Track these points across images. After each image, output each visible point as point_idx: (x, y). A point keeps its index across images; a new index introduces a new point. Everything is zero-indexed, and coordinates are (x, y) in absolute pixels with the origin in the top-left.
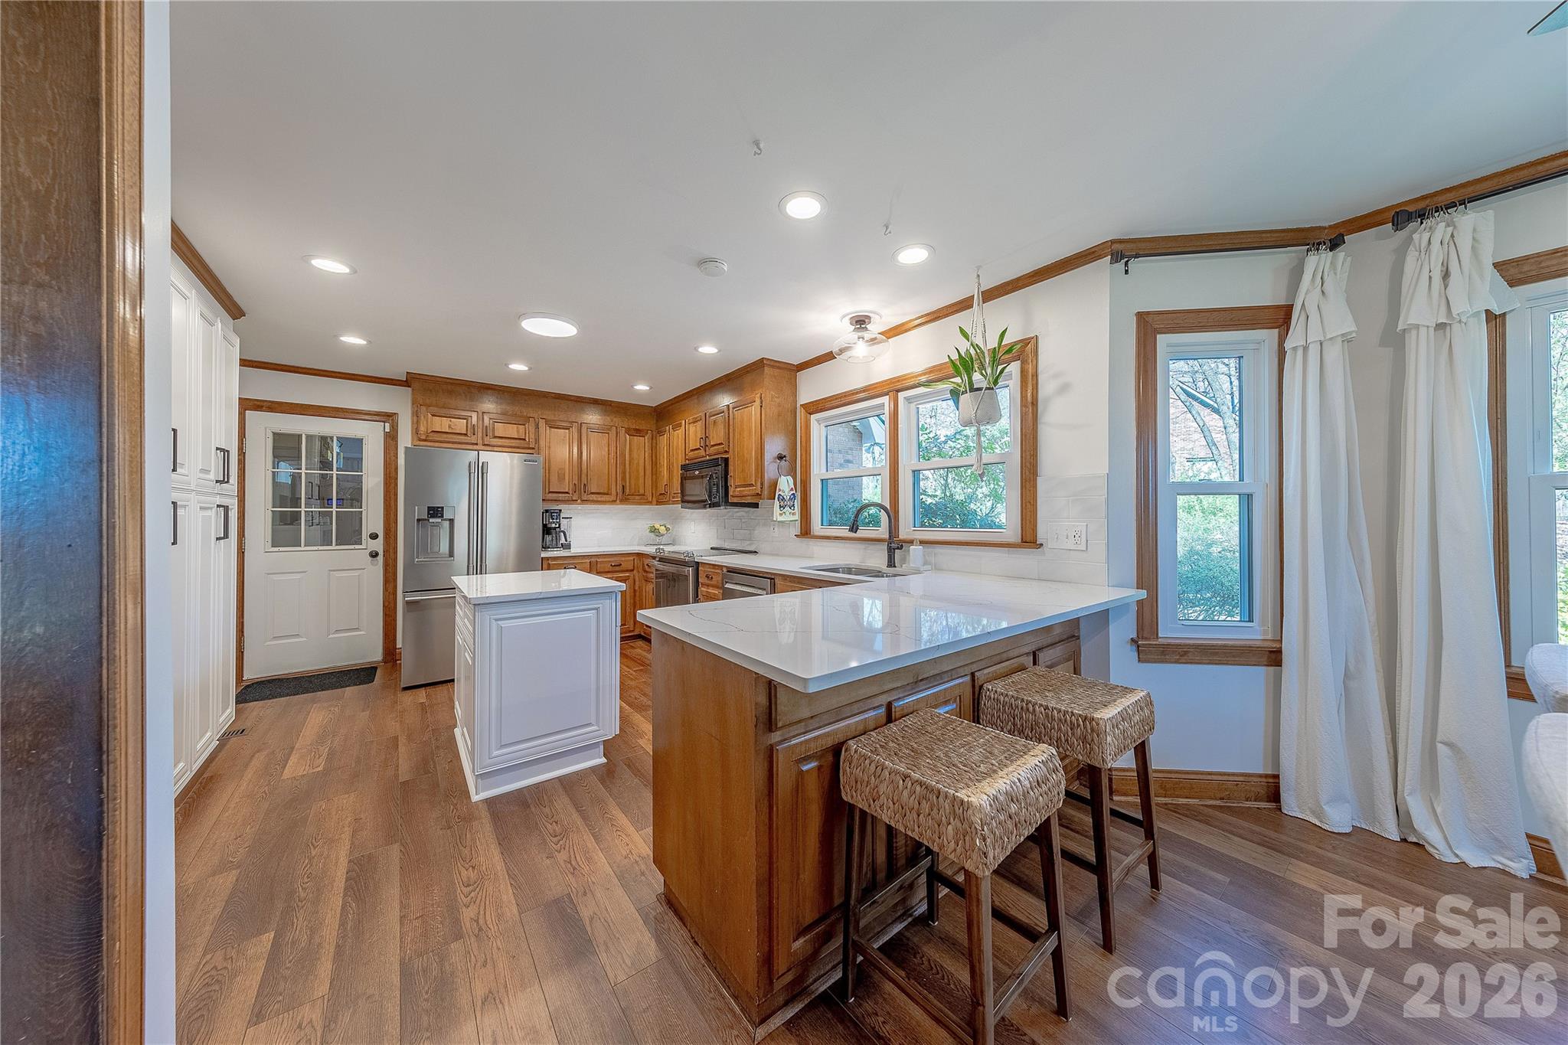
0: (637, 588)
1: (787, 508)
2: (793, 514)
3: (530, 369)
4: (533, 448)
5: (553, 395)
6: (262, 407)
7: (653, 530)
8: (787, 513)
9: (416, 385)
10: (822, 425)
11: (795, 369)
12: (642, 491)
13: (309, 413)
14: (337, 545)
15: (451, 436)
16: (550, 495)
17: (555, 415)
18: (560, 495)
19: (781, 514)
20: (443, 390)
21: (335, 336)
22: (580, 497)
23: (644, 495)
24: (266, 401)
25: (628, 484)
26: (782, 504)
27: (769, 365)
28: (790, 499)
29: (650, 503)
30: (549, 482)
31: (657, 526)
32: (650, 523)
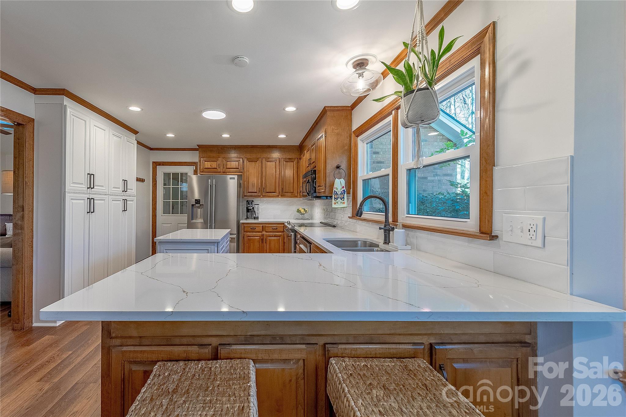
0: (285, 241)
1: (339, 199)
2: (344, 203)
3: (230, 136)
4: (242, 172)
5: (250, 146)
6: (160, 164)
7: (299, 211)
8: (339, 203)
9: (200, 150)
10: (365, 143)
11: (350, 108)
12: (292, 191)
13: (172, 165)
14: (180, 214)
15: (212, 169)
16: (249, 193)
17: (251, 156)
18: (253, 193)
19: (335, 204)
20: (209, 150)
21: (165, 135)
22: (262, 194)
23: (293, 193)
24: (161, 162)
25: (285, 187)
26: (336, 196)
27: (330, 110)
28: (342, 193)
29: (296, 197)
30: (248, 187)
31: (300, 209)
32: (298, 207)
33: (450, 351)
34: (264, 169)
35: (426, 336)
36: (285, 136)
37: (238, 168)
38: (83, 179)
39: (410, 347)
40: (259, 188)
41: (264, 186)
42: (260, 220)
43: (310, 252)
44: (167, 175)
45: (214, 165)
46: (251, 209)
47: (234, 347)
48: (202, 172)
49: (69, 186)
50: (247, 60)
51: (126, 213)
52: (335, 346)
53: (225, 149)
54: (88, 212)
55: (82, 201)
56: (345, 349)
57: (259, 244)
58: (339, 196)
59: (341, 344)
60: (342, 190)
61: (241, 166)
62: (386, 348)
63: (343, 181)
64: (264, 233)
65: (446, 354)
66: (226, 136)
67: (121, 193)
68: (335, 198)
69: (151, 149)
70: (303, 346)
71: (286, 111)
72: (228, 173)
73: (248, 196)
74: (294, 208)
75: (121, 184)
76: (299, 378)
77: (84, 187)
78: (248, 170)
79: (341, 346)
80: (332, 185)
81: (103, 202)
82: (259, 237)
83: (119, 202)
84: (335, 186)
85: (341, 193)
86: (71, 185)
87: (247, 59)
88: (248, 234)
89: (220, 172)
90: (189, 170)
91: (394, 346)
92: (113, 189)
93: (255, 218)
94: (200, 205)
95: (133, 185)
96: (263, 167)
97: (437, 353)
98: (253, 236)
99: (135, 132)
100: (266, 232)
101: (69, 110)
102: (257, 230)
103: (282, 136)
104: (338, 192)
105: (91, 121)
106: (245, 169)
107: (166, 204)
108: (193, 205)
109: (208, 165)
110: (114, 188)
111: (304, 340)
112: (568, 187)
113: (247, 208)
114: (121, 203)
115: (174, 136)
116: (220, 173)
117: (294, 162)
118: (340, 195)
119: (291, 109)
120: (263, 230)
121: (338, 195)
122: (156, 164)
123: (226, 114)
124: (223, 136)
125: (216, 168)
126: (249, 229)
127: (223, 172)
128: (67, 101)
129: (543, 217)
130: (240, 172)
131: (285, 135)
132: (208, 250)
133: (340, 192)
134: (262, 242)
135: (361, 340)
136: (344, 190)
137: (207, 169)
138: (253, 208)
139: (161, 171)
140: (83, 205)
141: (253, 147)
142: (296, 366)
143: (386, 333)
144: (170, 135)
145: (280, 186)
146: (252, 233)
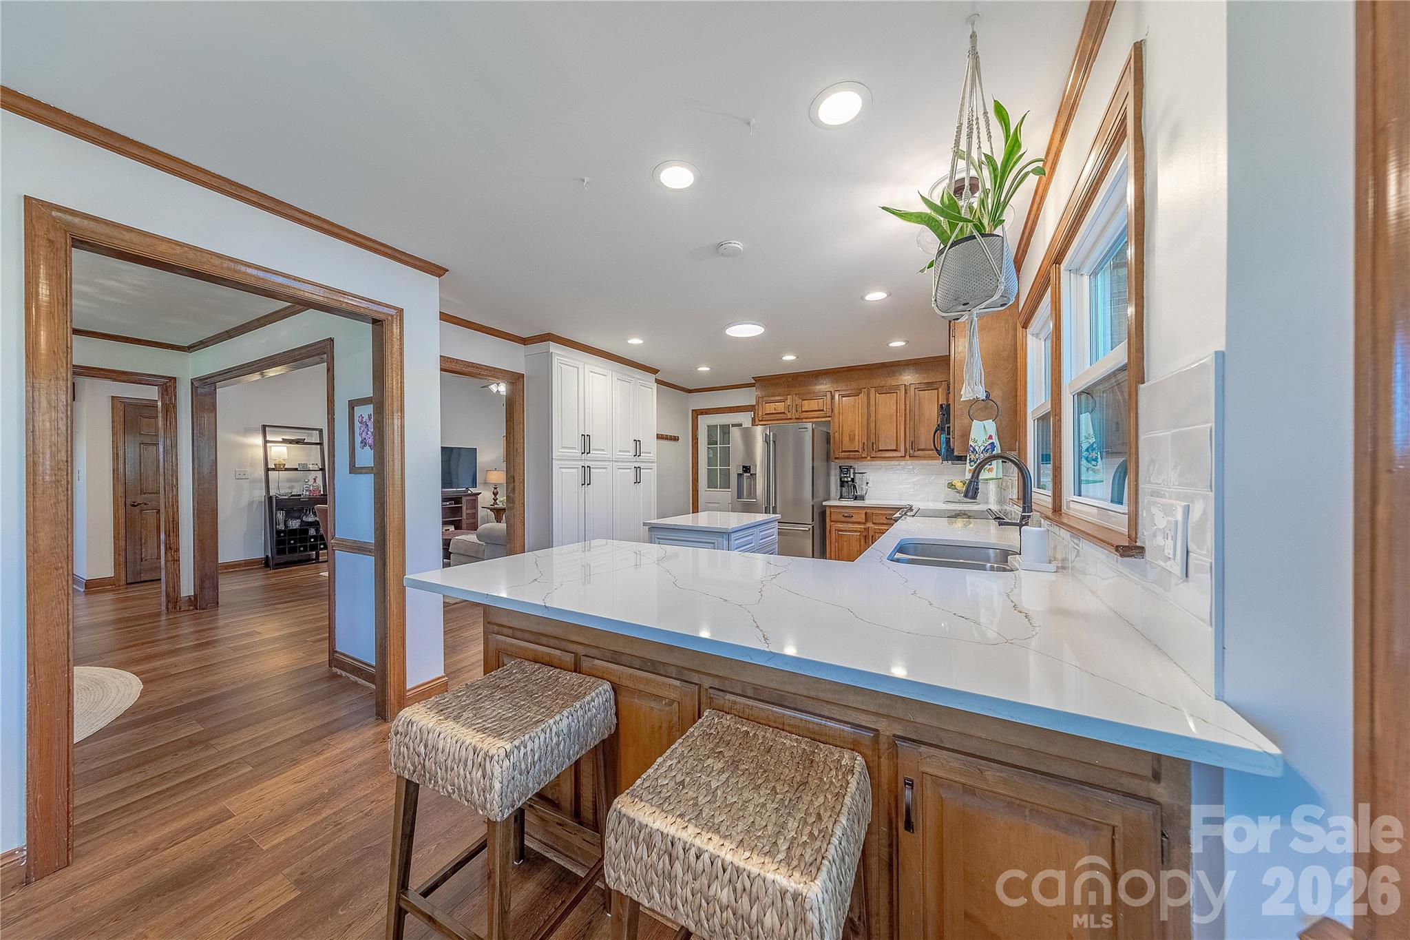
6: (706, 412)
9: (757, 384)
13: (720, 412)
15: (778, 415)
18: (852, 453)
22: (869, 454)
24: (702, 409)
33: (928, 760)
34: (872, 409)
35: (885, 720)
36: (904, 343)
37: (823, 410)
38: (577, 442)
39: (847, 728)
40: (864, 443)
41: (872, 437)
42: (868, 502)
43: (813, 557)
44: (711, 429)
45: (780, 407)
46: (847, 482)
47: (597, 662)
48: (762, 421)
49: (557, 451)
50: (739, 245)
51: (640, 487)
52: (721, 694)
53: (800, 379)
54: (582, 485)
55: (576, 470)
56: (735, 703)
57: (860, 546)
58: (979, 455)
59: (731, 693)
60: (988, 443)
61: (829, 407)
62: (802, 720)
63: (991, 426)
64: (870, 525)
65: (918, 762)
66: (789, 358)
67: (632, 459)
68: (971, 461)
69: (690, 391)
70: (678, 683)
71: (866, 301)
72: (804, 420)
73: (842, 458)
74: (944, 481)
75: (631, 446)
76: (673, 727)
77: (577, 452)
78: (841, 412)
79: (728, 696)
80: (966, 435)
81: (604, 470)
82: (860, 532)
83: (628, 471)
84: (973, 436)
85: (984, 450)
86: (561, 450)
87: (737, 242)
88: (839, 525)
89: (791, 419)
90: (745, 419)
91: (816, 720)
92: (619, 453)
93: (856, 498)
94: (751, 474)
95: (651, 447)
96: (871, 403)
97: (899, 755)
98: (847, 529)
99: (654, 371)
100: (873, 523)
101: (555, 359)
102: (855, 520)
103: (897, 344)
104: (977, 448)
105: (586, 368)
106: (836, 411)
107: (711, 473)
108: (741, 474)
109: (770, 408)
110: (620, 451)
111: (682, 673)
112: (1211, 429)
113: (841, 479)
114: (632, 472)
115: (708, 369)
116: (791, 421)
117: (940, 389)
118: (982, 453)
119: (876, 296)
120: (867, 520)
121: (977, 453)
122: (697, 413)
123: (766, 327)
124: (784, 358)
125: (784, 413)
126: (841, 518)
127: (796, 419)
128: (554, 348)
129: (1185, 504)
130: (827, 417)
131: (904, 341)
132: (714, 543)
133: (982, 448)
134: (866, 542)
135: (765, 696)
136: (993, 443)
137: (769, 416)
138: (853, 480)
139: (704, 421)
140: (576, 475)
141: (850, 370)
142: (667, 708)
143: (799, 692)
144: (704, 369)
145: (908, 438)
146: (845, 525)
